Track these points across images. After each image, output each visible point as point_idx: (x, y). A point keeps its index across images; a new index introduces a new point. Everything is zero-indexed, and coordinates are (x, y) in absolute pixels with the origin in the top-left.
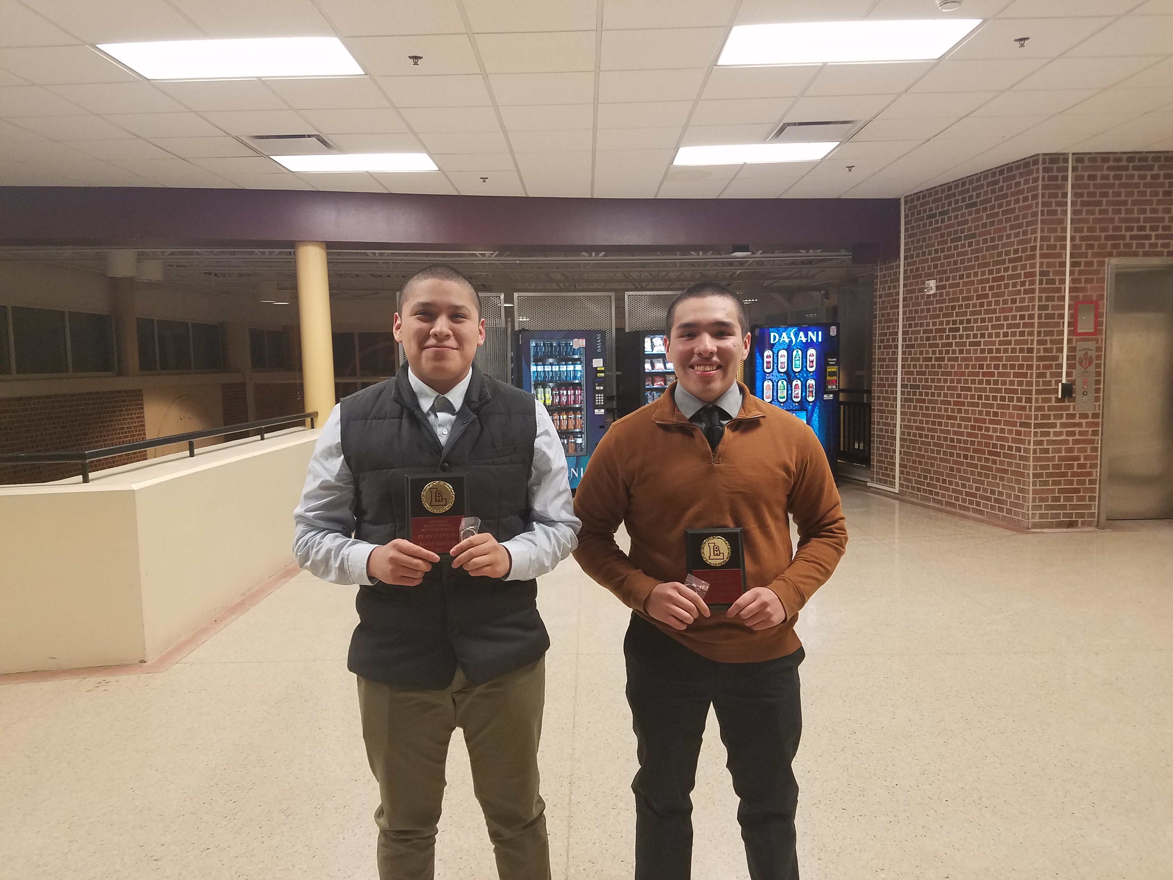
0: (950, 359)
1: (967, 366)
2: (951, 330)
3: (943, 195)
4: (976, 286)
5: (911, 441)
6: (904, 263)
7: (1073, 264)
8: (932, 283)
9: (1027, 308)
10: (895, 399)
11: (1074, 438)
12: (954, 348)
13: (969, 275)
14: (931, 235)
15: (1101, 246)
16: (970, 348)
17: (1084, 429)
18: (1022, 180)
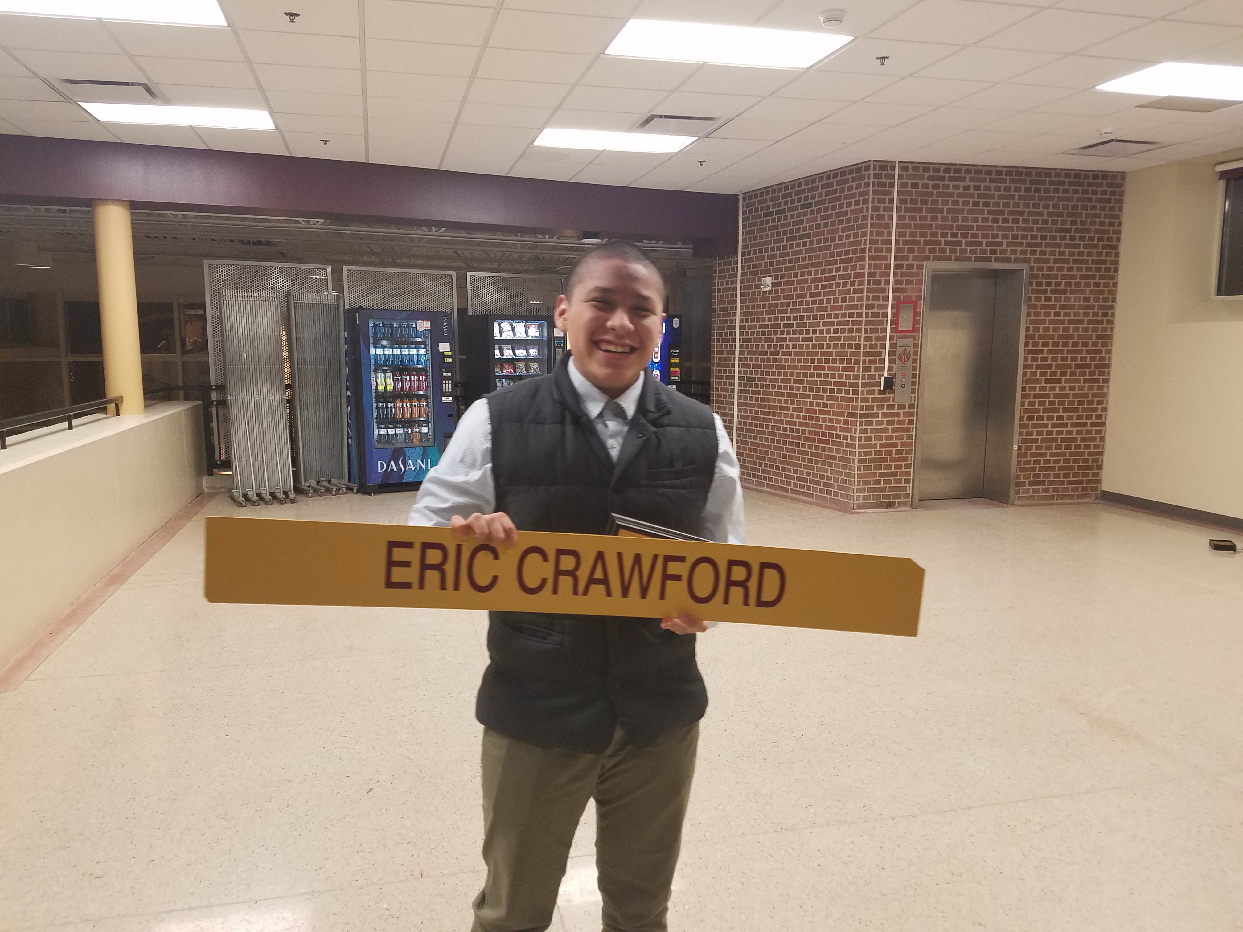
0: (784, 354)
1: (800, 361)
2: (785, 326)
3: (780, 194)
4: (809, 284)
5: (748, 430)
6: (742, 259)
7: (897, 267)
8: (769, 280)
9: (855, 307)
10: (733, 391)
11: (893, 427)
12: (788, 343)
13: (803, 274)
14: (767, 232)
15: (920, 250)
16: (803, 343)
17: (902, 418)
18: (854, 184)
